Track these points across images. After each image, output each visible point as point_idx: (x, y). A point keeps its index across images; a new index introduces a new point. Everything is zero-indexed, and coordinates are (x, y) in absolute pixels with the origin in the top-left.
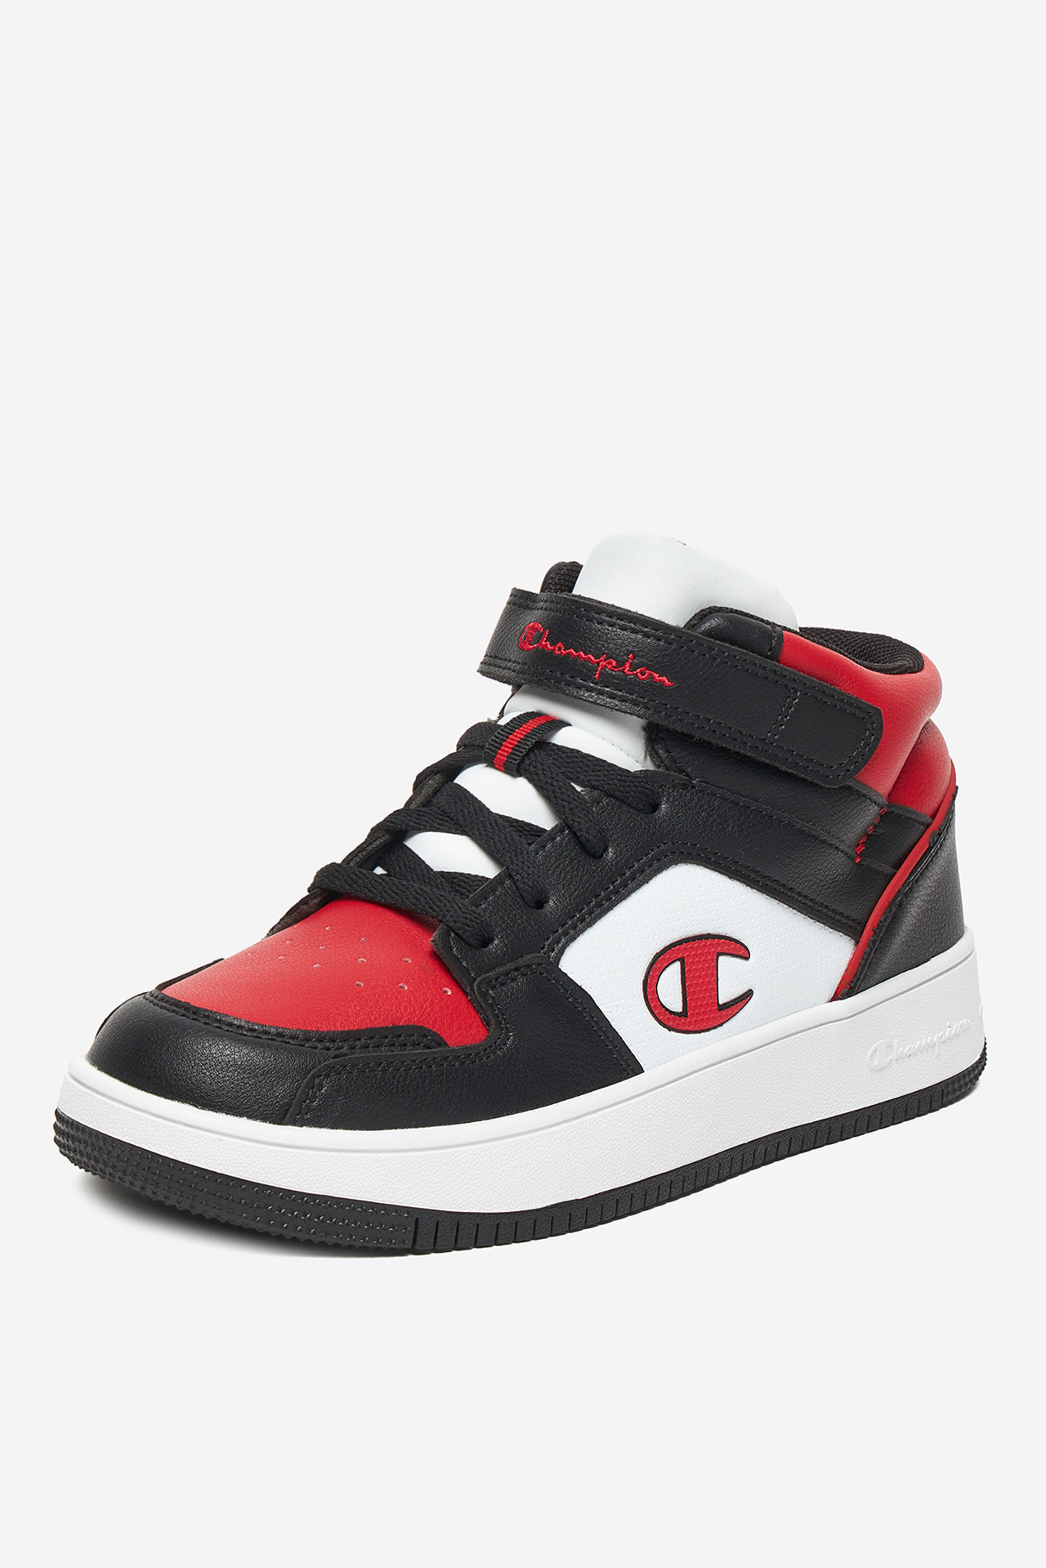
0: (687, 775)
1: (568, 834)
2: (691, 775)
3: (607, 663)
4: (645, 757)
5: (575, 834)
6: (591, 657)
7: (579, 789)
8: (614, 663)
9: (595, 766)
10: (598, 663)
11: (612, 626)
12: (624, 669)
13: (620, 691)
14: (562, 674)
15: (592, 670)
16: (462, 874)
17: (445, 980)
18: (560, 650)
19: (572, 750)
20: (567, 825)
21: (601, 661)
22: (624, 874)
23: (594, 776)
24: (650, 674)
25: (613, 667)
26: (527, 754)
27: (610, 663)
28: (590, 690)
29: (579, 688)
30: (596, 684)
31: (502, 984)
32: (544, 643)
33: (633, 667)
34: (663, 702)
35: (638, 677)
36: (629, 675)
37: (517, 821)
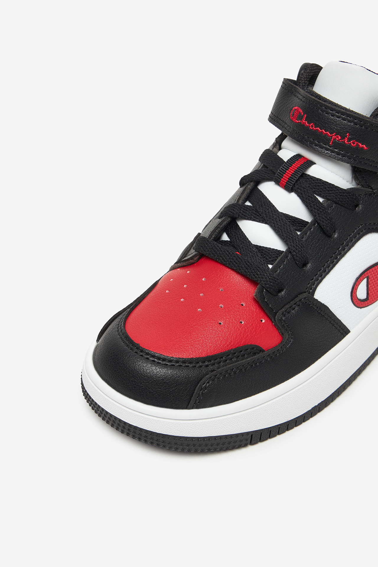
0: (371, 188)
1: (317, 226)
2: (373, 188)
3: (336, 137)
4: (352, 180)
5: (320, 227)
6: (328, 133)
7: (321, 200)
8: (340, 138)
9: (329, 188)
10: (332, 136)
11: (339, 118)
12: (345, 141)
13: (342, 151)
14: (313, 140)
15: (329, 140)
16: (266, 248)
17: (262, 314)
18: (311, 126)
19: (318, 179)
20: (316, 221)
21: (333, 136)
22: (343, 244)
23: (329, 193)
24: (357, 144)
25: (339, 139)
26: (296, 182)
27: (338, 137)
28: (327, 149)
29: (322, 148)
30: (330, 147)
31: (288, 313)
32: (304, 121)
33: (349, 140)
34: (363, 157)
35: (352, 145)
36: (347, 144)
37: (292, 217)
